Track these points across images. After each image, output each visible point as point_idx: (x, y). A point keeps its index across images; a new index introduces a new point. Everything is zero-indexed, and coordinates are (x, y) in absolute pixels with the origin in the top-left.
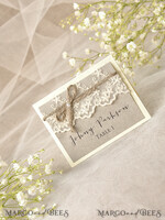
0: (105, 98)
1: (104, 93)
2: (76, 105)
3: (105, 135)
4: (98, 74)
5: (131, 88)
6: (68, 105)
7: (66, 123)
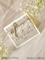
0: (25, 27)
1: (25, 25)
2: (17, 29)
3: (26, 39)
4: (23, 19)
5: (34, 24)
6: (14, 29)
7: (14, 34)
